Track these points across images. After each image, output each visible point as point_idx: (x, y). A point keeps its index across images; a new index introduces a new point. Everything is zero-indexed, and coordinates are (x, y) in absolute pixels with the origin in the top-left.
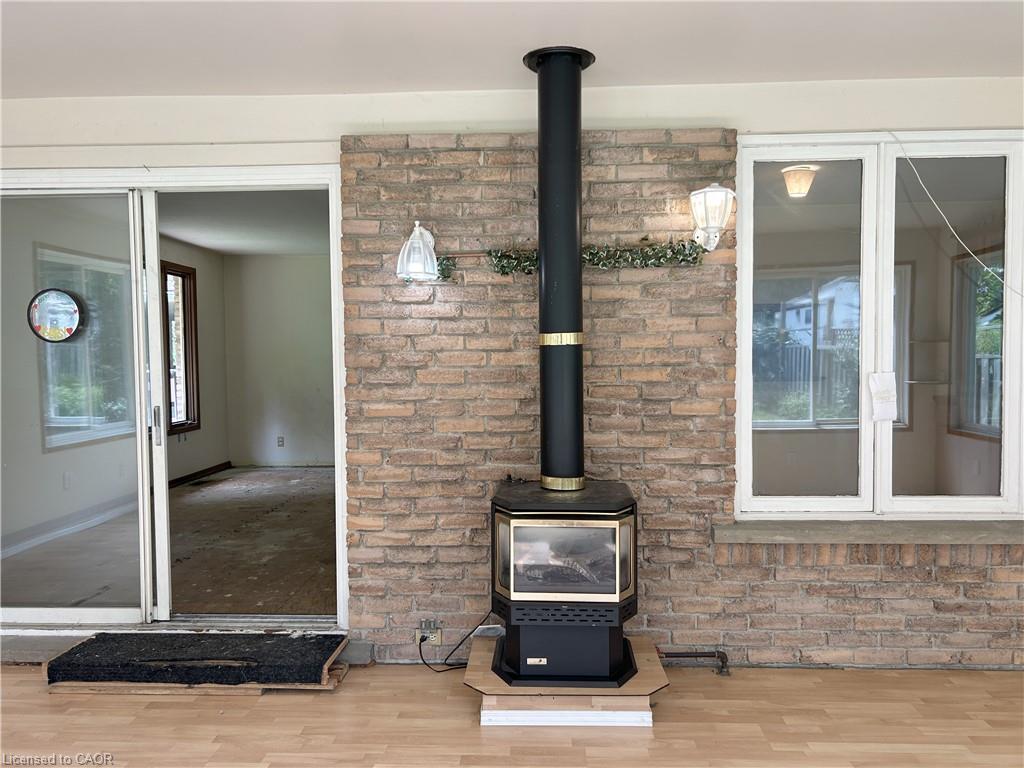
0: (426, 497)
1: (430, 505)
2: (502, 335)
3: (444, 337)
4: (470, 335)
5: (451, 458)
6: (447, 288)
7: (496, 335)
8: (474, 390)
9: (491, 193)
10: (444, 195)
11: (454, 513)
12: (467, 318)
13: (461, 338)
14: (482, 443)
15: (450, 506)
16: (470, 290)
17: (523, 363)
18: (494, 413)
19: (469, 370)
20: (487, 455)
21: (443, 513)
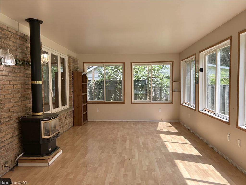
0: (3, 127)
1: (4, 129)
2: (16, 81)
3: (5, 81)
4: (10, 81)
5: (8, 114)
6: (6, 67)
7: (15, 81)
8: (12, 95)
9: (13, 44)
10: (4, 41)
11: (8, 130)
12: (10, 76)
13: (9, 81)
14: (14, 109)
15: (8, 128)
16: (10, 68)
17: (19, 88)
18: (15, 101)
19: (11, 90)
20: (14, 112)
21: (6, 131)
